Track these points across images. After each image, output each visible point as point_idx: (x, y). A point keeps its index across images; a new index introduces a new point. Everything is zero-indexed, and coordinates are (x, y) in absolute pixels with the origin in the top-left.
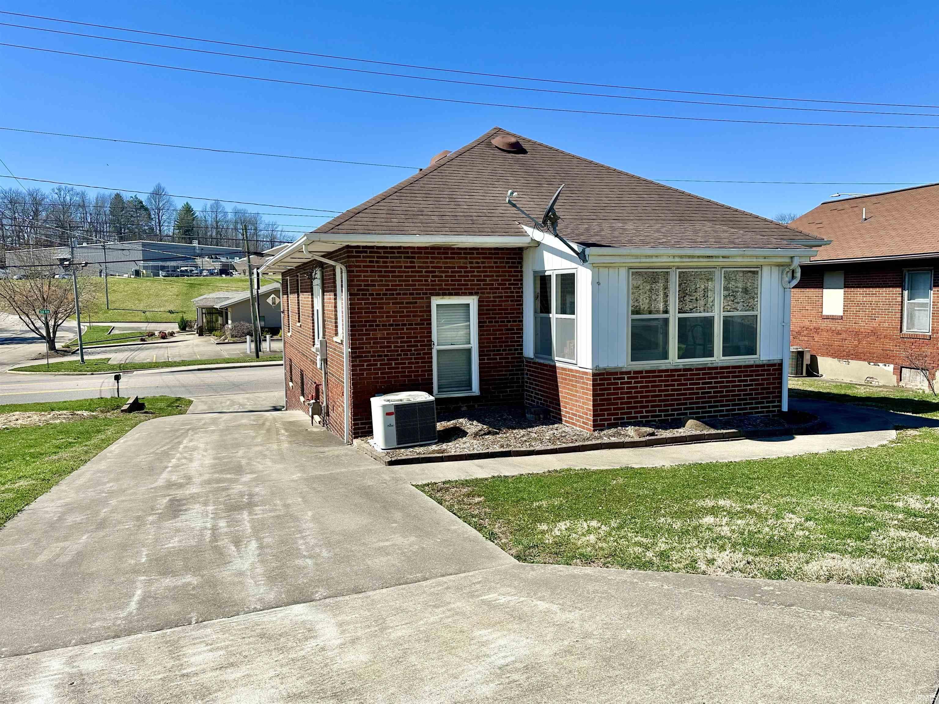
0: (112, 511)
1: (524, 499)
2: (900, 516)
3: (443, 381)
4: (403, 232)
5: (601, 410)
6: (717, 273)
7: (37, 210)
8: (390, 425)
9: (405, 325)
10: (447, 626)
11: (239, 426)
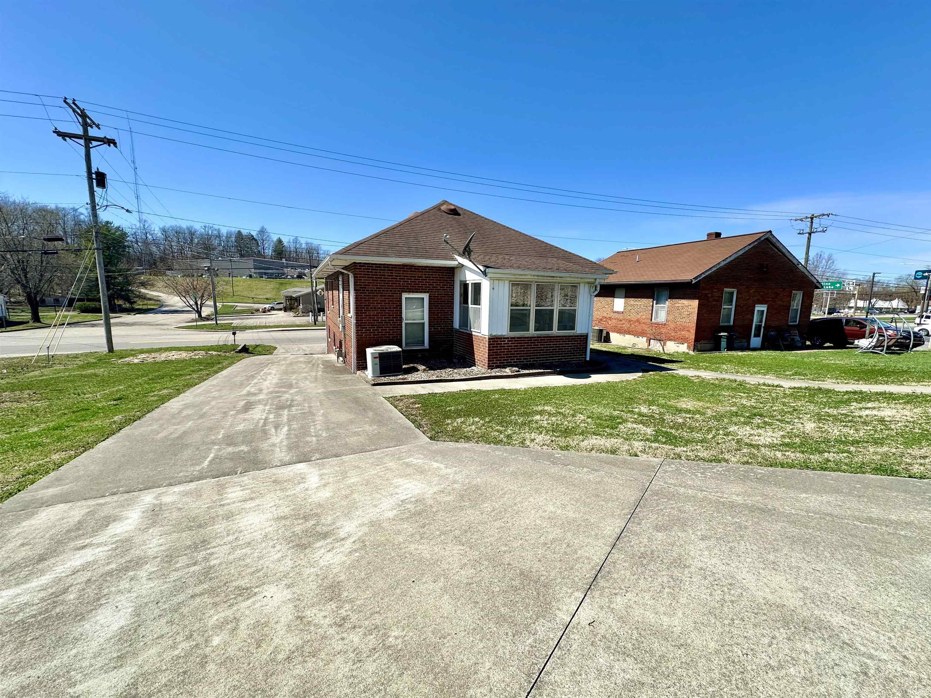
0: (211, 409)
1: (442, 406)
2: (636, 416)
3: (409, 341)
4: (386, 256)
5: (492, 358)
6: (556, 287)
7: (192, 238)
8: (376, 364)
9: (387, 308)
10: (380, 476)
11: (297, 362)
